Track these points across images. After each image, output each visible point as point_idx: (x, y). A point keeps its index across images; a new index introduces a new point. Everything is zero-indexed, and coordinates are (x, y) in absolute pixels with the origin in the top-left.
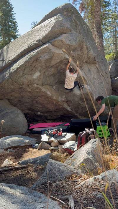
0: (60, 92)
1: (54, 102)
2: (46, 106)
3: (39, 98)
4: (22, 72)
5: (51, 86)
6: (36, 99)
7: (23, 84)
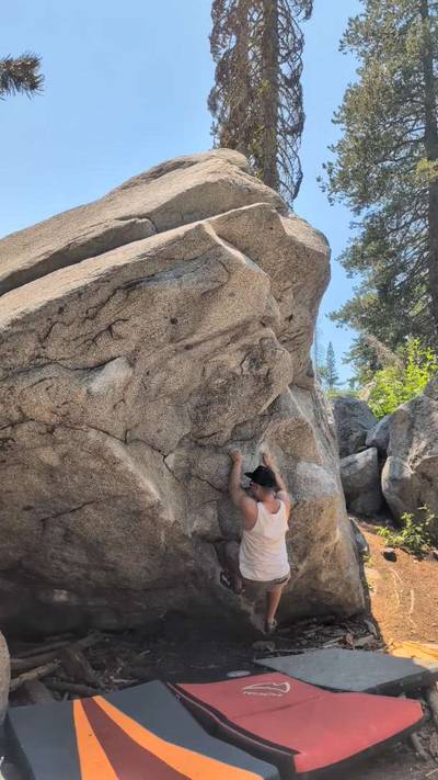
0: (193, 487)
1: (163, 540)
2: (111, 555)
3: (89, 509)
4: (33, 345)
5: (156, 453)
6: (70, 518)
7: (24, 415)
